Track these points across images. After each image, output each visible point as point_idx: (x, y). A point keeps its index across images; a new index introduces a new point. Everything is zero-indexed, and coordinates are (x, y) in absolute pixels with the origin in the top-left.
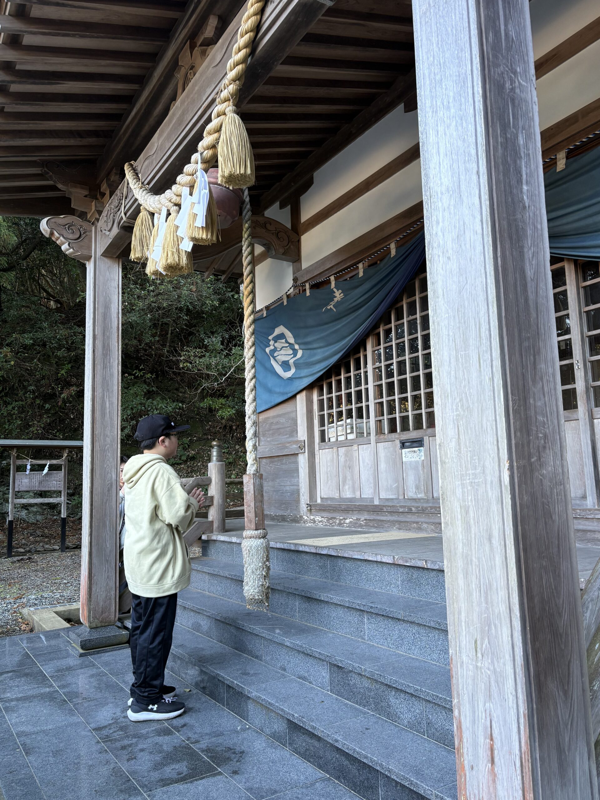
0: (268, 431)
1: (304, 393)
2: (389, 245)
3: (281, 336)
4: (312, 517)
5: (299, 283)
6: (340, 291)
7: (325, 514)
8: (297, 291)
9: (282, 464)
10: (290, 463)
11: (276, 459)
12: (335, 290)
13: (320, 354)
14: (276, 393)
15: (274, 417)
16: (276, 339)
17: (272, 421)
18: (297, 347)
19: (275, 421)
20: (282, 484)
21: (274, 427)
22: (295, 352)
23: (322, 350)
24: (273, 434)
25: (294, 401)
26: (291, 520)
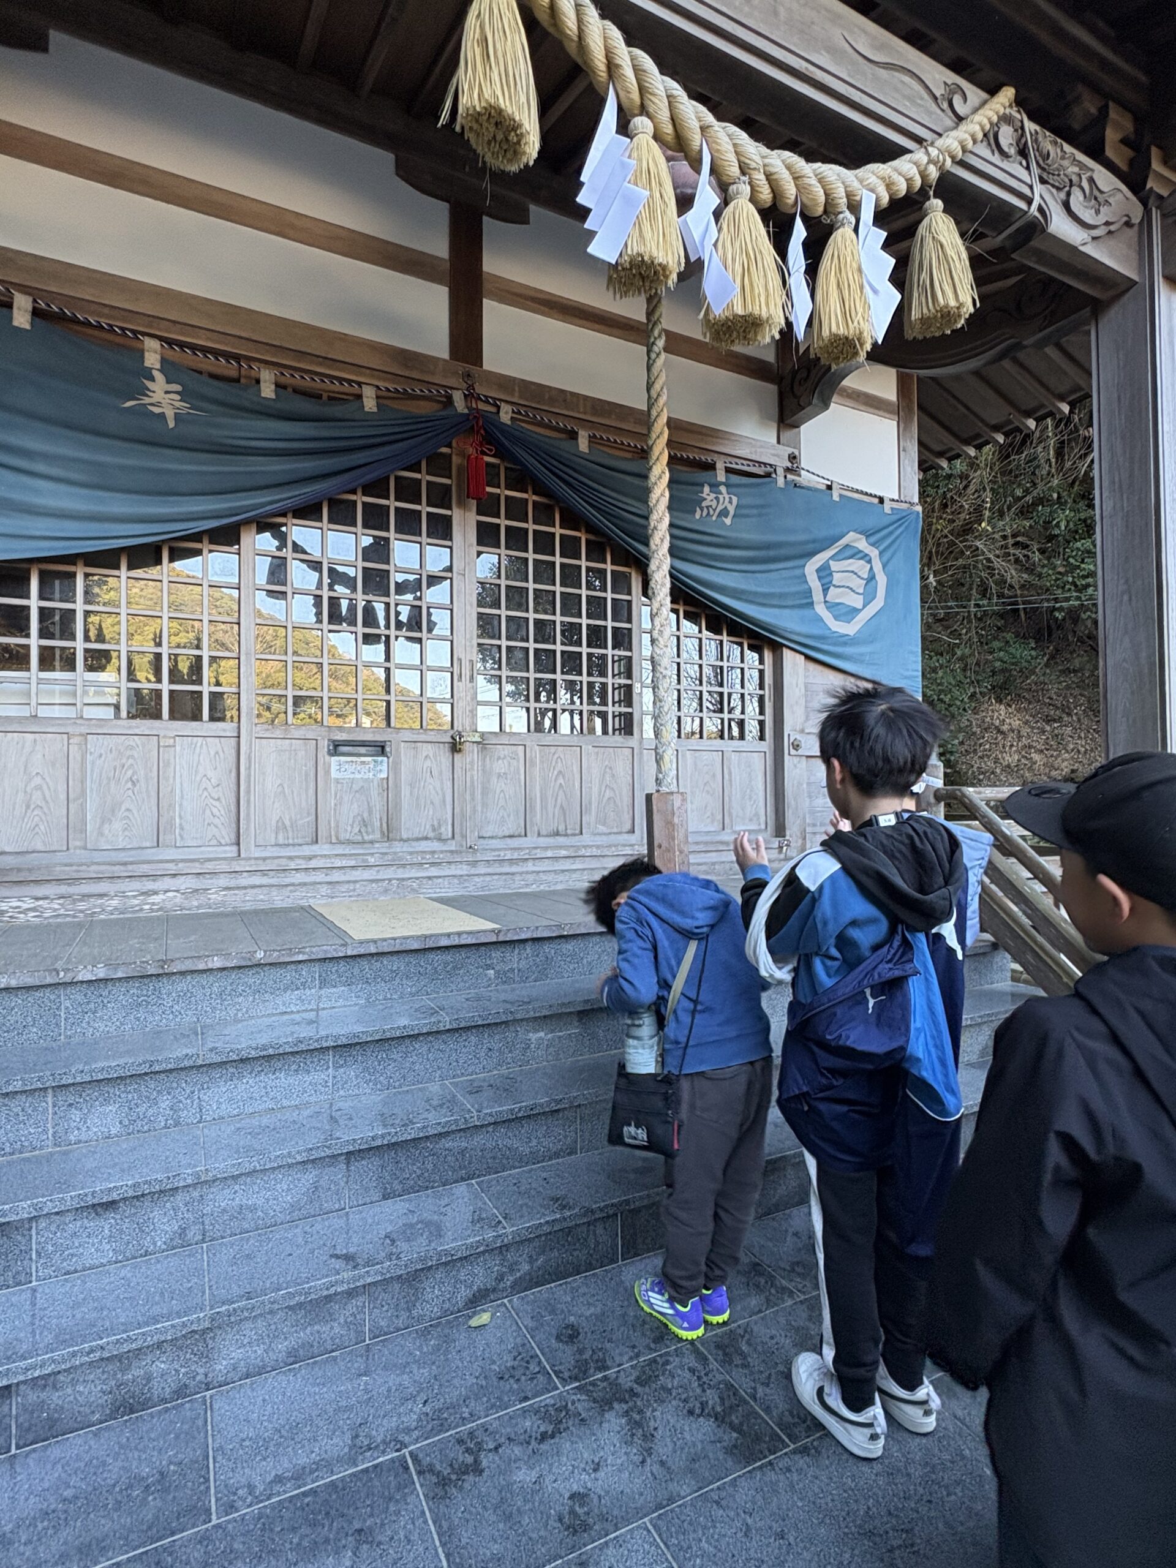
6: (177, 387)
7: (52, 891)
12: (156, 374)
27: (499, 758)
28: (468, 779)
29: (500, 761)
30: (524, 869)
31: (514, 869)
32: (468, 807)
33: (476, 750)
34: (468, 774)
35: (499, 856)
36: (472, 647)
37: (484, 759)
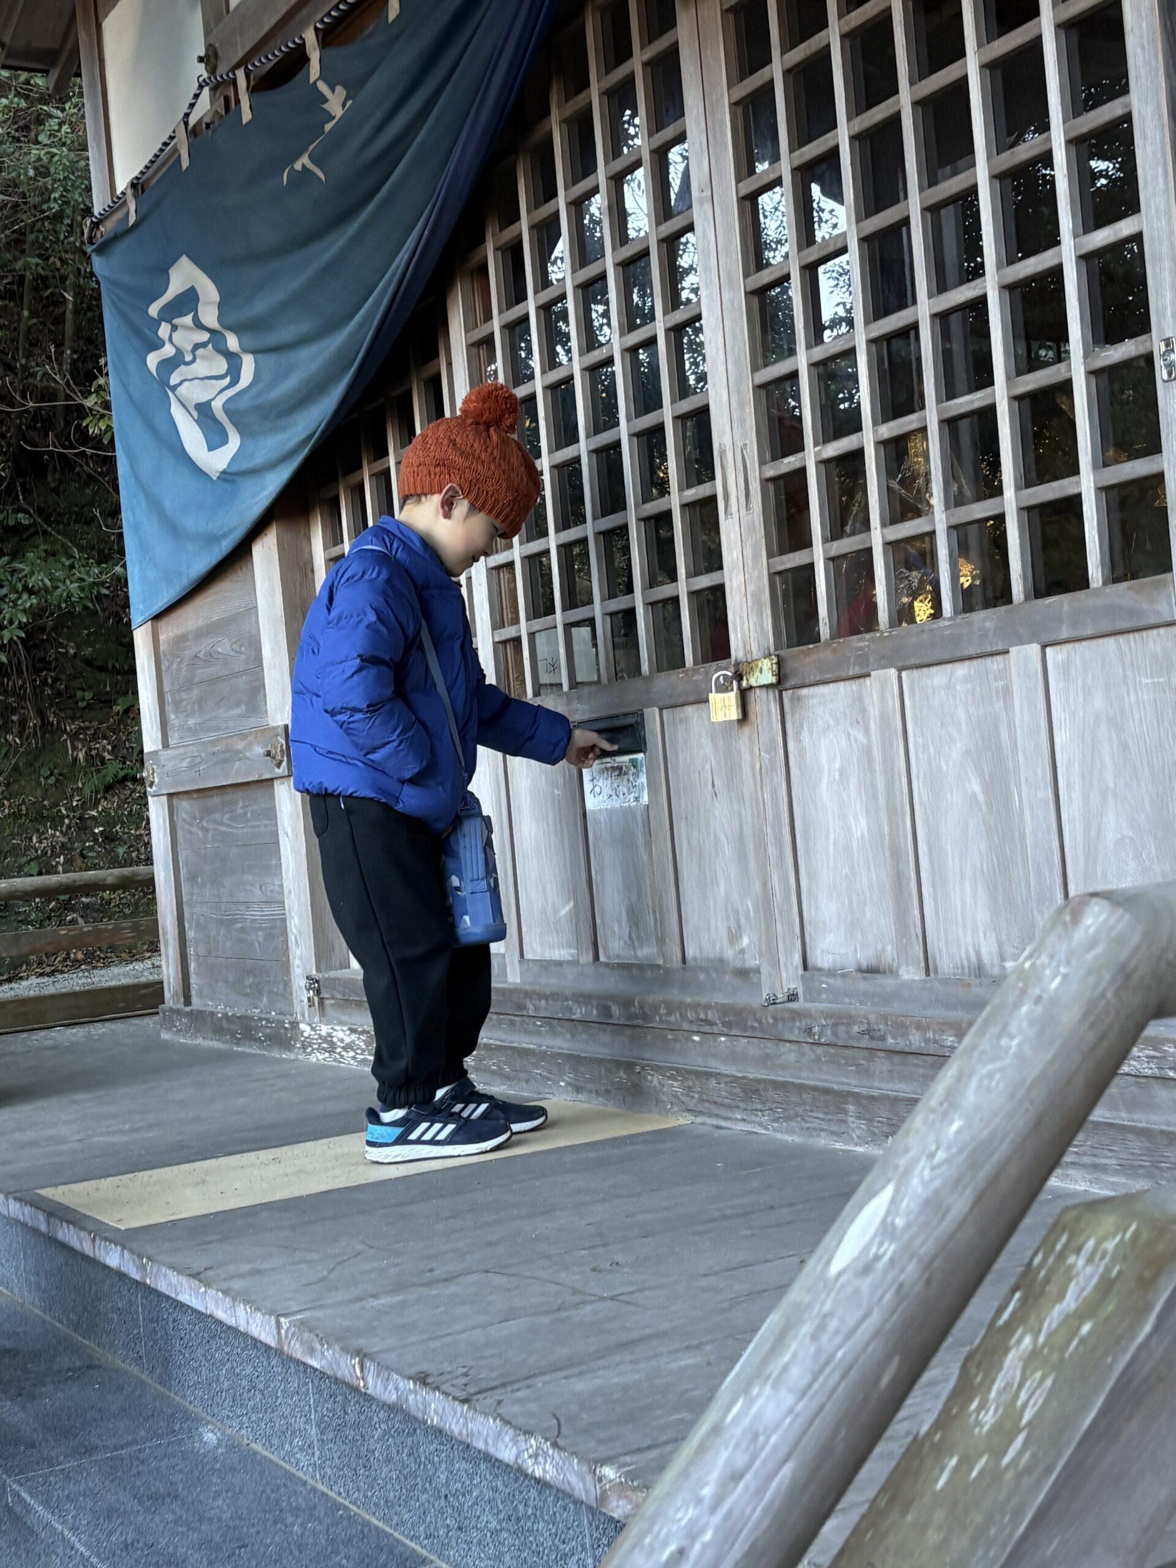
0: (189, 689)
3: (186, 300)
4: (324, 1030)
5: (220, 70)
6: (342, 91)
8: (216, 105)
9: (234, 819)
10: (255, 815)
11: (217, 800)
12: (322, 87)
14: (190, 537)
15: (199, 634)
16: (174, 314)
17: (195, 650)
18: (233, 342)
19: (202, 648)
20: (242, 897)
21: (202, 673)
22: (234, 366)
24: (201, 701)
25: (249, 567)
26: (268, 1037)
28: (767, 797)
32: (775, 879)
33: (775, 709)
34: (767, 781)
35: (809, 1031)
36: (742, 405)
37: (798, 733)
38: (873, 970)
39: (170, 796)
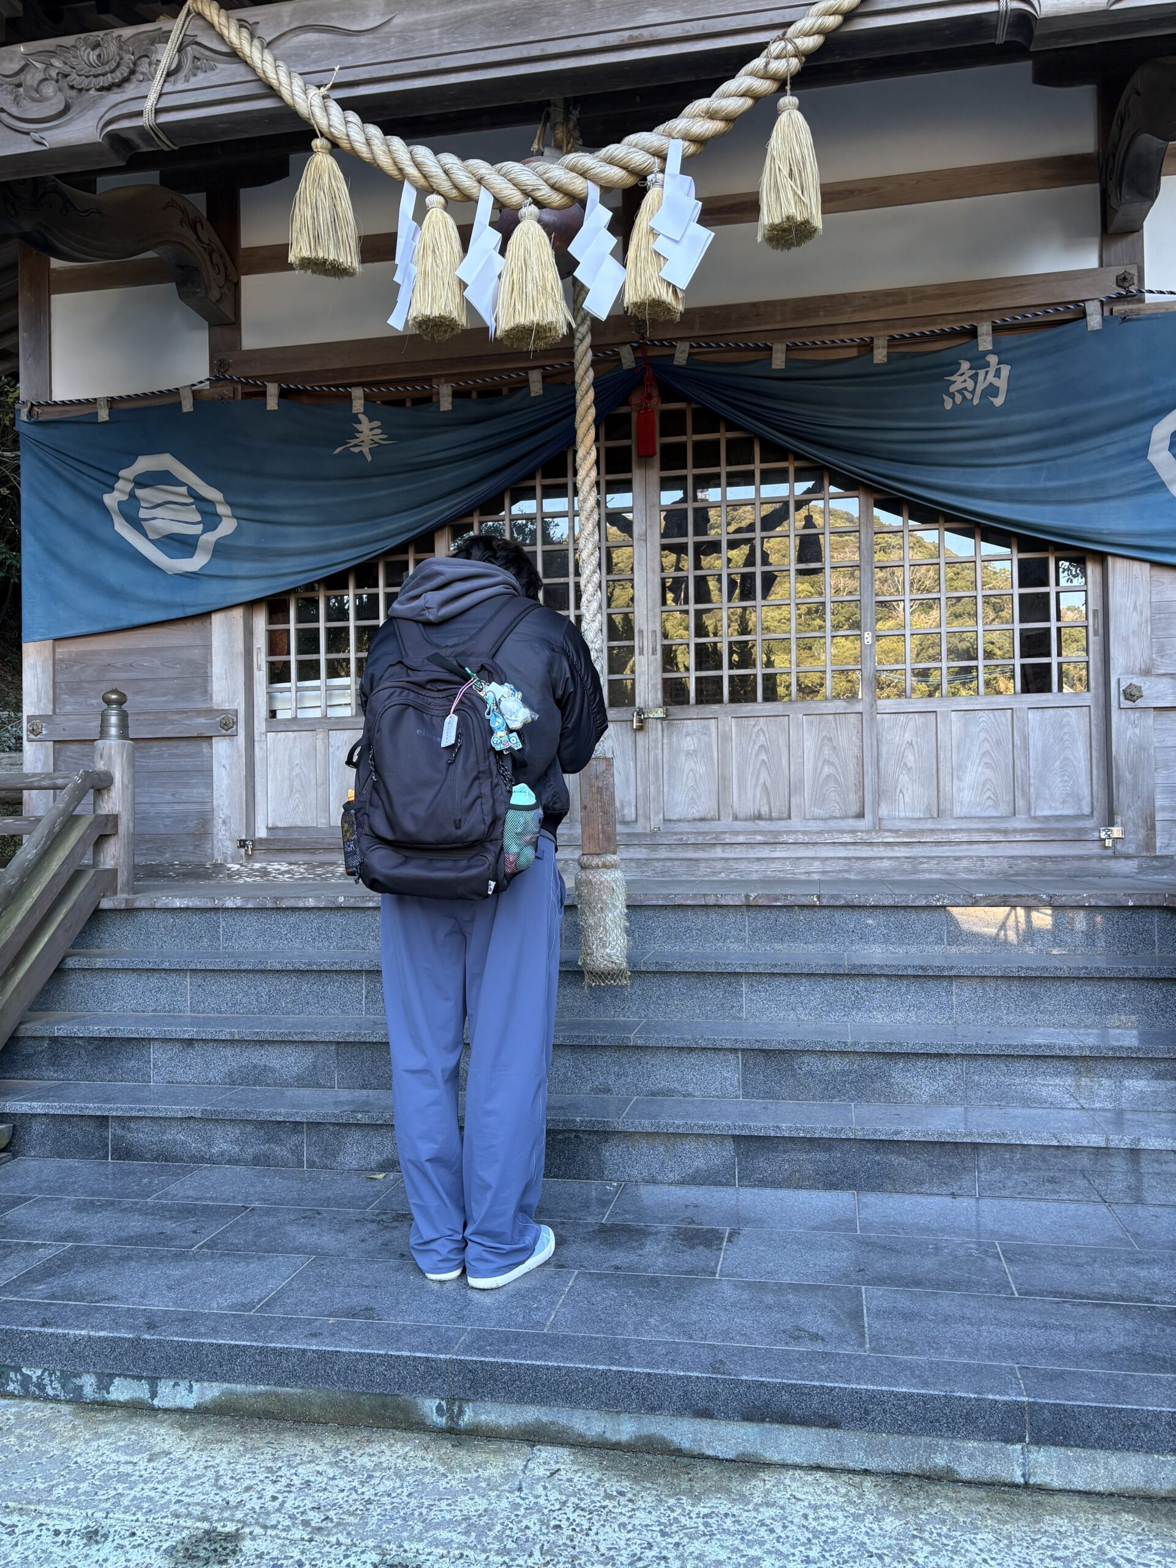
1: (238, 614)
2: (526, 370)
3: (164, 478)
4: (257, 866)
5: (233, 373)
6: (377, 423)
7: (300, 858)
8: (227, 391)
10: (172, 755)
12: (362, 417)
13: (299, 538)
14: (138, 600)
15: (116, 653)
16: (144, 481)
17: (109, 661)
18: (223, 510)
19: (120, 661)
20: (145, 800)
22: (210, 520)
23: (304, 529)
25: (207, 624)
26: (178, 875)
27: (688, 734)
28: (652, 759)
29: (689, 738)
30: (712, 855)
31: (700, 855)
32: (652, 788)
33: (660, 726)
34: (652, 754)
35: (681, 839)
36: (655, 616)
37: (670, 736)
38: (703, 820)
39: (55, 741)
